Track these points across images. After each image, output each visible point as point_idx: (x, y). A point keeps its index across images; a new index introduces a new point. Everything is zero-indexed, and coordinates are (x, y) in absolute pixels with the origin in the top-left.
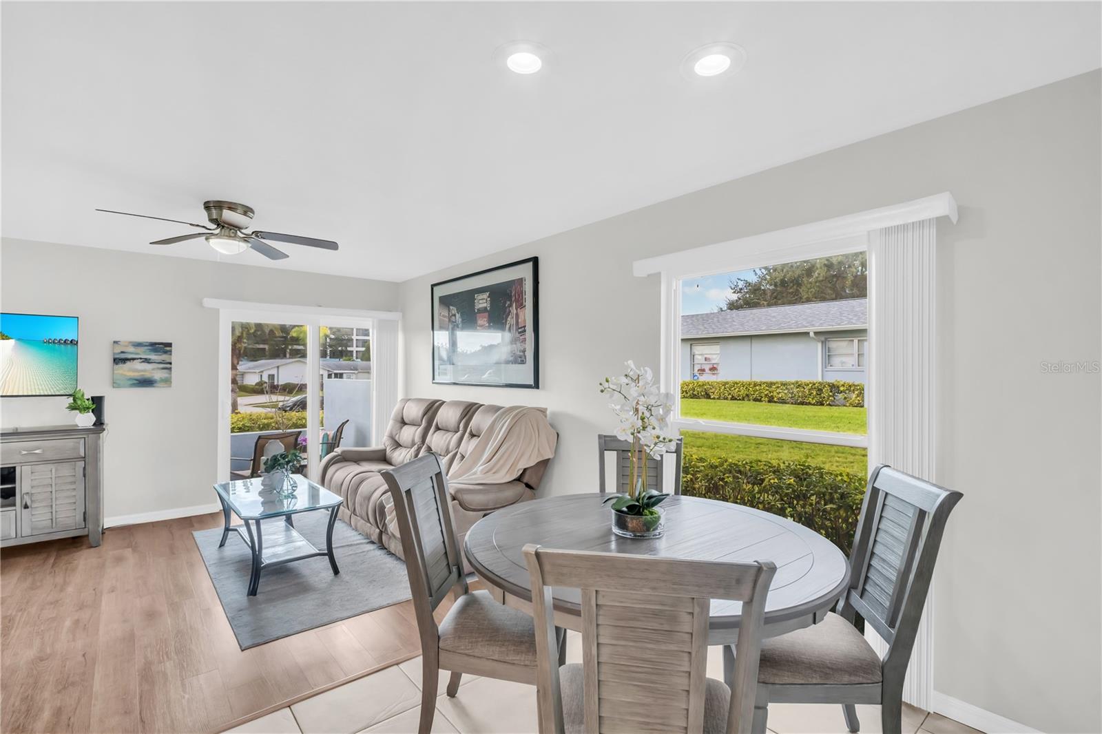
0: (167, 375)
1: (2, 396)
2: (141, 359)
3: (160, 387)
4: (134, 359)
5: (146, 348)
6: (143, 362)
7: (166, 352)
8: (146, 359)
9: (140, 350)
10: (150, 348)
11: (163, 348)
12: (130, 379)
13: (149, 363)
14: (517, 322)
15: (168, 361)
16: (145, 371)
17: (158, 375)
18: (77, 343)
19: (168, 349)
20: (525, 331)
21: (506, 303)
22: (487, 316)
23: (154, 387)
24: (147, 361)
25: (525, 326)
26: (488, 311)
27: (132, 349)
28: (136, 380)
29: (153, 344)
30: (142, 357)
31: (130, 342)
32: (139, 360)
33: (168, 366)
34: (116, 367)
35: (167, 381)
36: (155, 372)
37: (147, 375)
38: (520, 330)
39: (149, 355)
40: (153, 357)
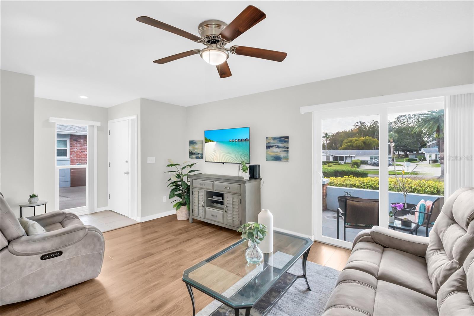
0: (286, 155)
2: (276, 146)
3: (283, 161)
4: (273, 146)
5: (277, 140)
6: (276, 147)
7: (285, 142)
8: (277, 146)
9: (276, 141)
10: (279, 140)
11: (285, 139)
12: (272, 157)
13: (279, 148)
15: (286, 147)
16: (277, 152)
17: (282, 155)
18: (249, 140)
19: (286, 140)
23: (281, 161)
24: (278, 147)
27: (272, 141)
28: (274, 157)
29: (280, 138)
30: (276, 145)
31: (272, 137)
32: (275, 147)
33: (286, 149)
34: (267, 150)
35: (287, 158)
36: (281, 152)
37: (278, 154)
39: (278, 144)
40: (280, 145)
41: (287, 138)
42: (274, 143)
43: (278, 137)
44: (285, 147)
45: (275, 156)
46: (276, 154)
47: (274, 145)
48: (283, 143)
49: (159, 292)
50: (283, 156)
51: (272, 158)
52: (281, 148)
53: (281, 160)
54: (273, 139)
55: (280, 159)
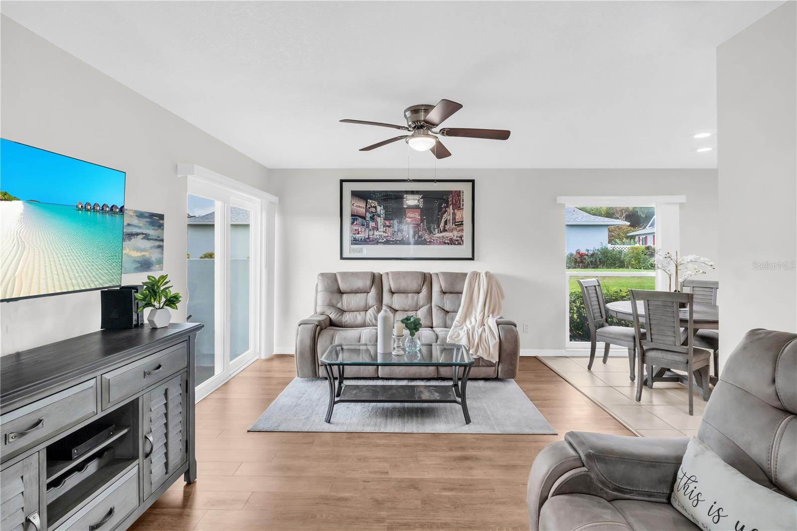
0: (159, 256)
1: (2, 301)
2: (143, 234)
4: (137, 234)
5: (146, 220)
6: (144, 238)
7: (160, 226)
8: (146, 234)
10: (148, 220)
11: (158, 220)
12: (135, 261)
13: (148, 239)
14: (454, 219)
15: (161, 237)
16: (144, 250)
17: (154, 256)
19: (161, 222)
20: (462, 224)
21: (442, 204)
22: (420, 212)
23: (150, 271)
24: (147, 237)
25: (463, 221)
26: (420, 208)
27: (136, 221)
28: (139, 262)
29: (150, 215)
30: (143, 232)
31: (135, 212)
32: (141, 236)
33: (160, 243)
35: (160, 264)
36: (152, 250)
37: (147, 255)
38: (456, 224)
39: (148, 229)
40: (151, 232)
41: (161, 217)
42: (140, 227)
43: (147, 212)
44: (158, 237)
45: (141, 260)
46: (143, 253)
47: (139, 231)
48: (156, 228)
49: (455, 475)
50: (156, 259)
51: (135, 266)
52: (152, 239)
53: (152, 268)
54: (137, 216)
55: (150, 267)
